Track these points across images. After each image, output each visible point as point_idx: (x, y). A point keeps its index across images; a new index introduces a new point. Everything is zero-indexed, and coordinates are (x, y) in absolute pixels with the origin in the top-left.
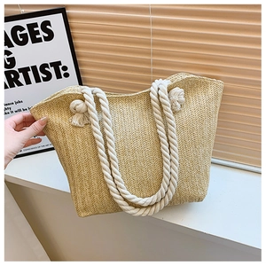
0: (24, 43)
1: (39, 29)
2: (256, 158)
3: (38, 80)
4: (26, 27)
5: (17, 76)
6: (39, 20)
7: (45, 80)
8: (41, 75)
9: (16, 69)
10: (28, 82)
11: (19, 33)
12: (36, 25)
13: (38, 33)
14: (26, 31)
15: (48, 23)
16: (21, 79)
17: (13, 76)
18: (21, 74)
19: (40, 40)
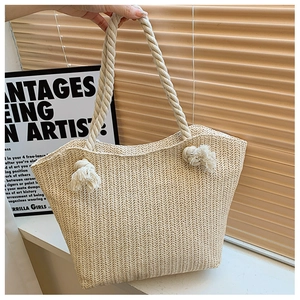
0: (65, 96)
1: (81, 83)
2: (289, 248)
3: (73, 135)
4: (68, 81)
5: (53, 128)
6: (83, 75)
7: (81, 135)
8: (78, 130)
9: (53, 121)
10: (63, 135)
11: (61, 85)
12: (78, 79)
13: (79, 87)
14: (68, 85)
15: (91, 79)
16: (57, 131)
17: (48, 128)
18: (57, 127)
19: (81, 95)
